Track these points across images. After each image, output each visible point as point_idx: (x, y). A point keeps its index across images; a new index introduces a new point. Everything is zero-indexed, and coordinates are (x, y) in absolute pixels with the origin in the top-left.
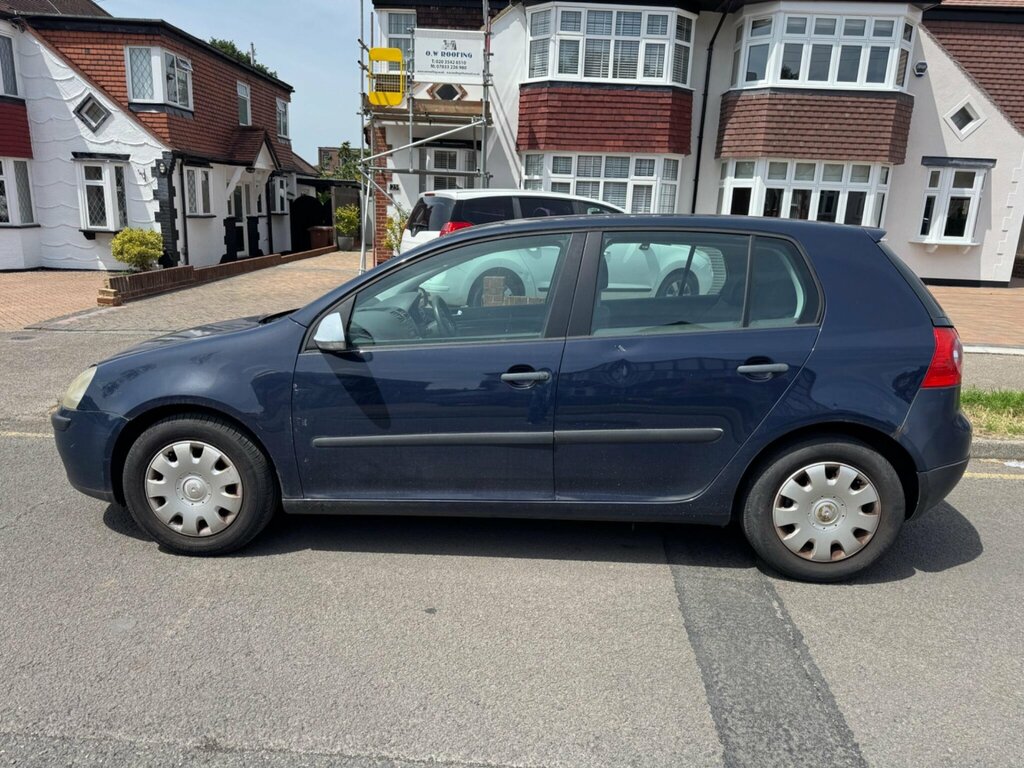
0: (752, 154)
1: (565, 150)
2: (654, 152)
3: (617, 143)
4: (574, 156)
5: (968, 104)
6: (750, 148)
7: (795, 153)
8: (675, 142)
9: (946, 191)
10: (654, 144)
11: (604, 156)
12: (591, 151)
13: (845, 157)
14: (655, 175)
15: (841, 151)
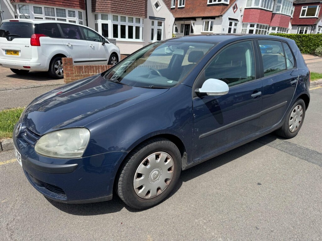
0: (107, 12)
1: (38, 4)
2: (75, 8)
3: (60, 3)
4: (43, 7)
5: (158, 1)
6: (106, 10)
7: (120, 13)
8: (81, 5)
9: (156, 27)
10: (74, 5)
11: (55, 8)
12: (50, 5)
13: (134, 15)
14: (76, 17)
15: (133, 13)
